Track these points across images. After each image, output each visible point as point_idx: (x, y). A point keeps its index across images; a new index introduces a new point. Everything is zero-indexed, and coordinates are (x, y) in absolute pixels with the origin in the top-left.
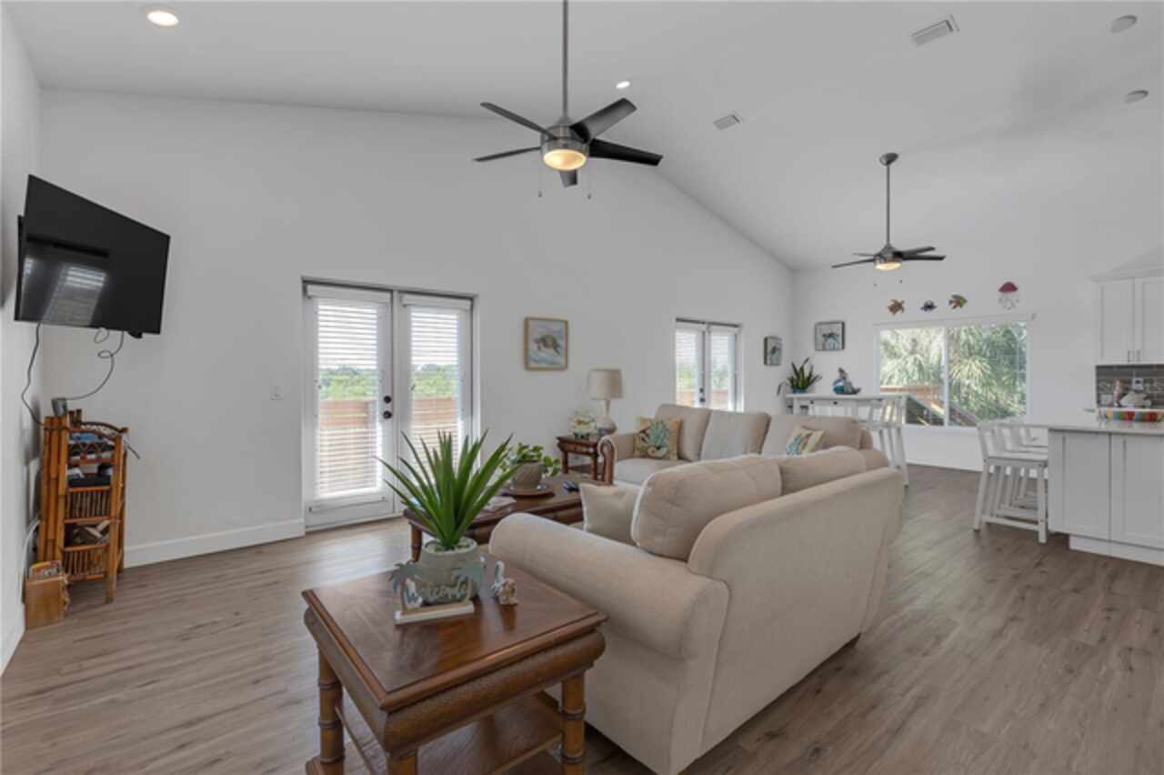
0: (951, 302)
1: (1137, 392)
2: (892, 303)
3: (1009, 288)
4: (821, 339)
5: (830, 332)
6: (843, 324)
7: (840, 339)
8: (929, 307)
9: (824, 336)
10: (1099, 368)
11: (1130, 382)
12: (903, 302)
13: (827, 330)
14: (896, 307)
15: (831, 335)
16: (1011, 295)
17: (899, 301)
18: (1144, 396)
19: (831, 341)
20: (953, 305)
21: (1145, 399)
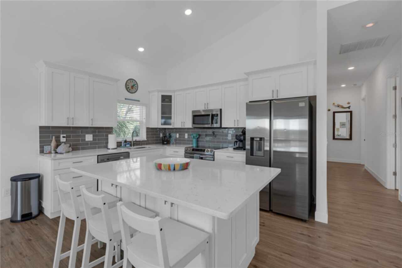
1: (64, 143)
11: (59, 137)
18: (67, 145)
21: (69, 147)
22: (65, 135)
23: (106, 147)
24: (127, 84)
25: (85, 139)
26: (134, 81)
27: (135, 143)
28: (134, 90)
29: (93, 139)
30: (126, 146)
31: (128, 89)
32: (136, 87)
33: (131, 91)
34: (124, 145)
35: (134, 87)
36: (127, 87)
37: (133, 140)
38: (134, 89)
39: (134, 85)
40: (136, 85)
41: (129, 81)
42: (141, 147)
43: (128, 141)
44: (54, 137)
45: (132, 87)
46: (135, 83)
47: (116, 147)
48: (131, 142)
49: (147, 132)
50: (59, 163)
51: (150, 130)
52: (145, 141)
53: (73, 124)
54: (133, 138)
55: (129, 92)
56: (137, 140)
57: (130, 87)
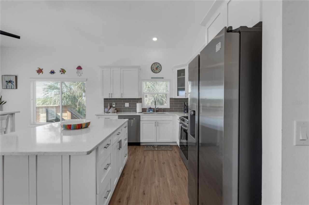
0: (60, 71)
1: (114, 107)
2: (38, 69)
3: (79, 68)
4: (5, 83)
5: (9, 80)
6: (16, 77)
7: (14, 84)
8: (52, 72)
9: (7, 81)
10: (105, 99)
11: (112, 104)
12: (42, 69)
13: (8, 79)
14: (40, 71)
15: (10, 82)
16: (80, 71)
17: (41, 68)
18: (115, 109)
19: (10, 84)
20: (61, 73)
21: (115, 110)
22: (114, 103)
23: (136, 111)
24: (153, 67)
25: (125, 106)
26: (157, 64)
27: (157, 110)
28: (158, 71)
29: (129, 106)
30: (149, 111)
31: (154, 71)
32: (160, 68)
33: (156, 72)
34: (148, 111)
35: (158, 68)
36: (153, 69)
37: (156, 107)
38: (158, 69)
39: (158, 67)
40: (159, 66)
41: (154, 65)
42: (162, 113)
43: (152, 108)
44: (109, 104)
45: (157, 68)
46: (159, 65)
47: (141, 111)
48: (154, 109)
49: (170, 101)
50: (99, 118)
51: (174, 100)
52: (169, 109)
53: (112, 97)
54: (156, 106)
55: (154, 73)
56: (159, 108)
57: (155, 69)
